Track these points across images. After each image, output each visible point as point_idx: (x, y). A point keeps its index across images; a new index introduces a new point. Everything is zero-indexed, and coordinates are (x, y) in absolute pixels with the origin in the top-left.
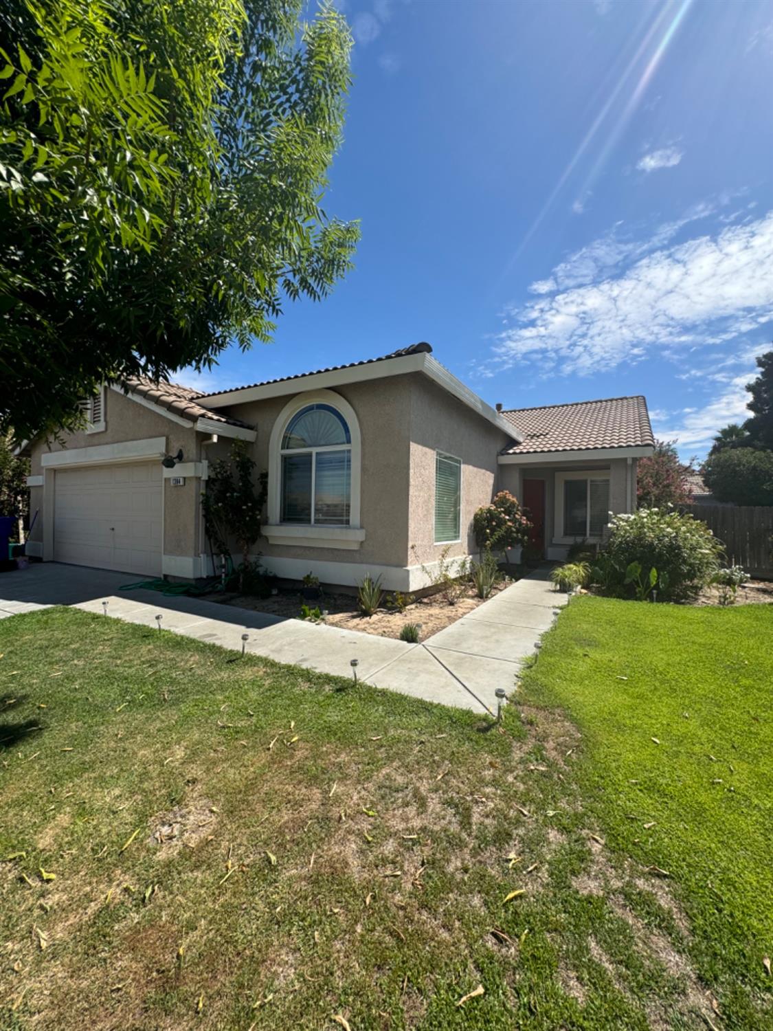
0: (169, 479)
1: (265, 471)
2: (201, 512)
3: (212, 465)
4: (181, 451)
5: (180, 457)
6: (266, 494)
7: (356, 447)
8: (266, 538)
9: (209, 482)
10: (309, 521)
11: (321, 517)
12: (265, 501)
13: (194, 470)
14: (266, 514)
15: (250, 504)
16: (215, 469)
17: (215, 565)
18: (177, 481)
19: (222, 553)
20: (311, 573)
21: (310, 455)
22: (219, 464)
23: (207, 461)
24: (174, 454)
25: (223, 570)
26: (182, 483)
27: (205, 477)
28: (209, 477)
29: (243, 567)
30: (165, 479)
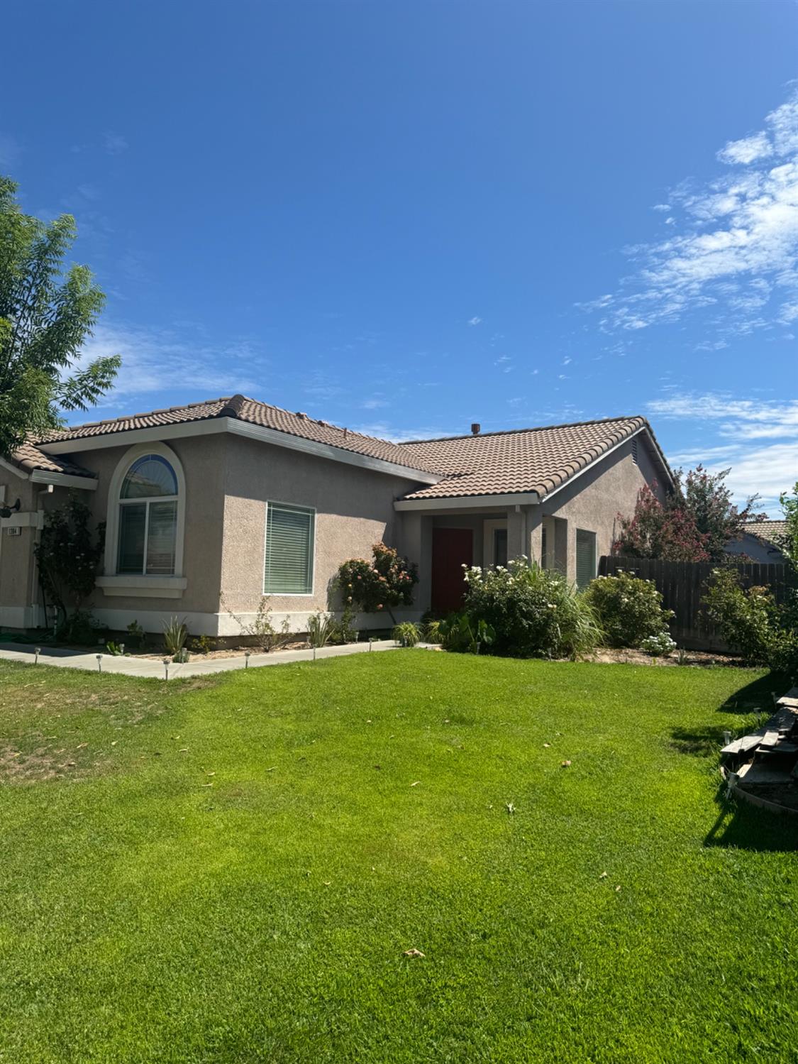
0: (6, 528)
1: (103, 521)
2: (35, 562)
3: (48, 515)
4: (18, 501)
5: (17, 507)
6: (104, 544)
7: (181, 499)
8: (101, 589)
9: (45, 531)
10: (141, 570)
11: (151, 566)
12: (103, 552)
13: (29, 520)
14: (103, 564)
15: (83, 554)
16: (51, 518)
17: (48, 614)
18: (13, 530)
19: (55, 604)
20: (136, 622)
21: (144, 505)
22: (54, 514)
23: (43, 511)
24: (12, 504)
25: (56, 622)
26: (18, 533)
27: (40, 527)
28: (44, 526)
29: (73, 618)
30: (3, 528)
